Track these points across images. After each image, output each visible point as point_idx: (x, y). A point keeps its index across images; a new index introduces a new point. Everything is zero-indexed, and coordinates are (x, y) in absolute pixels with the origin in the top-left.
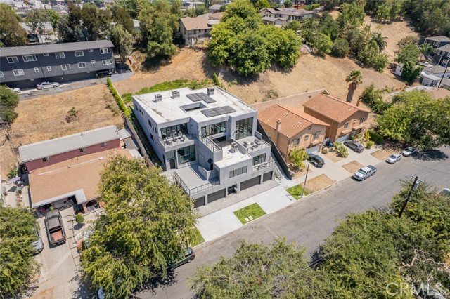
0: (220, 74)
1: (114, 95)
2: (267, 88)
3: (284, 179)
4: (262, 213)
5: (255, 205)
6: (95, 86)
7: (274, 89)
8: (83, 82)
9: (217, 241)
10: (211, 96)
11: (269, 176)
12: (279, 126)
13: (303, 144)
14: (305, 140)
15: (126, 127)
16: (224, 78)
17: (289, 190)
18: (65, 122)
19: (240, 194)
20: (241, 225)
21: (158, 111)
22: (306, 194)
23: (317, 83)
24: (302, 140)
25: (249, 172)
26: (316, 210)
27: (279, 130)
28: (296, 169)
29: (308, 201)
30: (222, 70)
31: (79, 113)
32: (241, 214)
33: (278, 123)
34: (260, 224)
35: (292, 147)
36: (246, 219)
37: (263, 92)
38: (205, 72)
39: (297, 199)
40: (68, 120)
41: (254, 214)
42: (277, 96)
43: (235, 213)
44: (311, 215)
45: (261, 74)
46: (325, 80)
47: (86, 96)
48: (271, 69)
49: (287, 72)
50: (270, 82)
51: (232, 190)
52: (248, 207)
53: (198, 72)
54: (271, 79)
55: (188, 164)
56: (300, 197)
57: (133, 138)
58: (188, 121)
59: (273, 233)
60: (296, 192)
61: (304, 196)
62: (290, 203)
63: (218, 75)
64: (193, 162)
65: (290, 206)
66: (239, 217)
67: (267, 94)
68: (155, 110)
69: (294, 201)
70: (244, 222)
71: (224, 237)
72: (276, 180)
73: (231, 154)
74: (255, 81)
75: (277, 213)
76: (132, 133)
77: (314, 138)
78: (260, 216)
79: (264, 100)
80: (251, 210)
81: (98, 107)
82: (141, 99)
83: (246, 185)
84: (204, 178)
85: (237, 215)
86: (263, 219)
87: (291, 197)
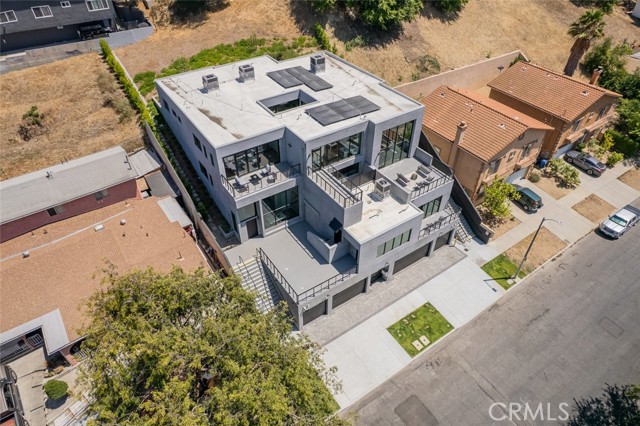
0: (327, 26)
1: (118, 77)
2: (418, 52)
3: (471, 243)
4: (444, 326)
5: (427, 307)
6: (77, 58)
7: (431, 53)
8: (49, 49)
9: (363, 403)
10: (319, 74)
11: (445, 240)
12: (463, 135)
13: (504, 168)
14: (509, 160)
15: (148, 145)
16: (336, 34)
17: (487, 268)
18: (19, 139)
19: (395, 281)
20: (408, 360)
21: (213, 114)
22: (522, 275)
23: (504, 38)
24: (504, 161)
25: (414, 239)
26: (547, 310)
27: (461, 143)
28: (489, 217)
29: (527, 291)
30: (331, 18)
31: (48, 120)
32: (404, 331)
33: (460, 129)
34: (445, 354)
35: (487, 178)
36: (416, 343)
37: (413, 61)
38: (297, 22)
39: (506, 288)
40: (25, 134)
41: (430, 331)
42: (438, 67)
43: (390, 329)
44: (541, 325)
45: (405, 24)
46: (518, 34)
47: (60, 80)
48: (424, 13)
49: (451, 19)
50: (422, 40)
51: (379, 277)
52: (414, 313)
53: (284, 23)
54: (424, 33)
55: (284, 225)
56: (510, 281)
57: (165, 170)
58: (280, 136)
59: (476, 376)
60: (501, 270)
61: (518, 279)
62: (493, 298)
63: (324, 27)
64: (294, 221)
65: (495, 306)
66: (401, 341)
67: (419, 64)
68: (205, 112)
69: (501, 292)
70: (412, 352)
71: (377, 394)
72: (459, 246)
73: (375, 205)
74: (396, 37)
75: (475, 322)
76: (160, 160)
77: (523, 155)
78: (442, 334)
79: (415, 78)
80: (421, 322)
81: (87, 104)
82: (173, 85)
83: (401, 264)
84: (322, 260)
85: (395, 335)
86: (449, 342)
87: (495, 284)
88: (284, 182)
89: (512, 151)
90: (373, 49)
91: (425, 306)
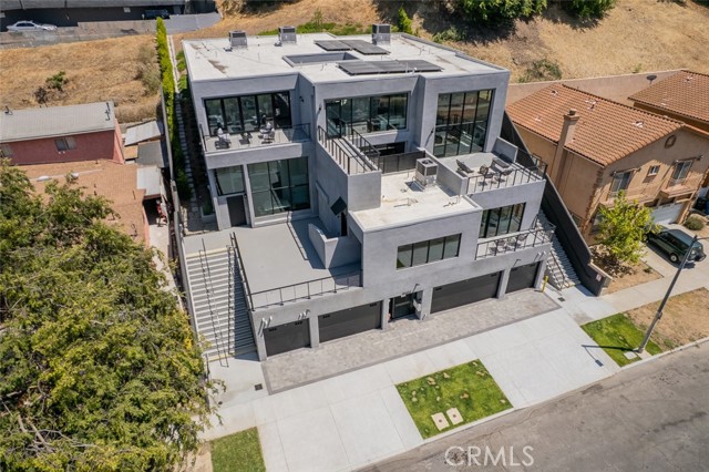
0: (415, 16)
1: (160, 56)
2: (532, 55)
3: (572, 292)
4: (497, 400)
5: (475, 367)
6: (132, 38)
7: (551, 58)
8: (103, 24)
10: (379, 45)
11: (526, 277)
12: (572, 129)
13: (639, 191)
14: (648, 179)
15: (160, 119)
16: (425, 26)
17: (592, 328)
18: (33, 100)
19: (432, 323)
21: (220, 63)
22: (653, 349)
23: (664, 55)
24: (638, 177)
25: (466, 257)
26: (699, 415)
27: (569, 142)
28: (610, 262)
29: (663, 376)
30: (421, 8)
31: (71, 85)
32: (422, 396)
33: (569, 119)
35: (605, 198)
36: (438, 417)
37: (523, 64)
38: (379, 9)
39: (621, 364)
40: (42, 96)
41: (468, 403)
42: (559, 76)
43: (401, 387)
45: (519, 24)
46: (686, 51)
47: (103, 53)
48: (547, 14)
49: (586, 26)
50: (541, 44)
51: (405, 308)
52: (450, 371)
53: (363, 10)
54: (543, 36)
55: (286, 217)
56: (629, 355)
57: (163, 140)
58: (290, 85)
60: (617, 337)
61: (645, 354)
62: (595, 375)
63: (410, 17)
64: (300, 214)
65: (596, 388)
66: (414, 408)
67: (531, 68)
68: (214, 63)
69: (609, 369)
70: (427, 430)
72: (548, 290)
73: (412, 194)
74: (504, 37)
75: (552, 406)
76: (163, 129)
78: (489, 411)
79: (521, 81)
80: (458, 386)
81: (118, 74)
83: (450, 296)
85: (407, 398)
86: (499, 428)
87: (601, 354)
88: (282, 145)
89: (654, 163)
90: (470, 45)
91: (470, 364)
